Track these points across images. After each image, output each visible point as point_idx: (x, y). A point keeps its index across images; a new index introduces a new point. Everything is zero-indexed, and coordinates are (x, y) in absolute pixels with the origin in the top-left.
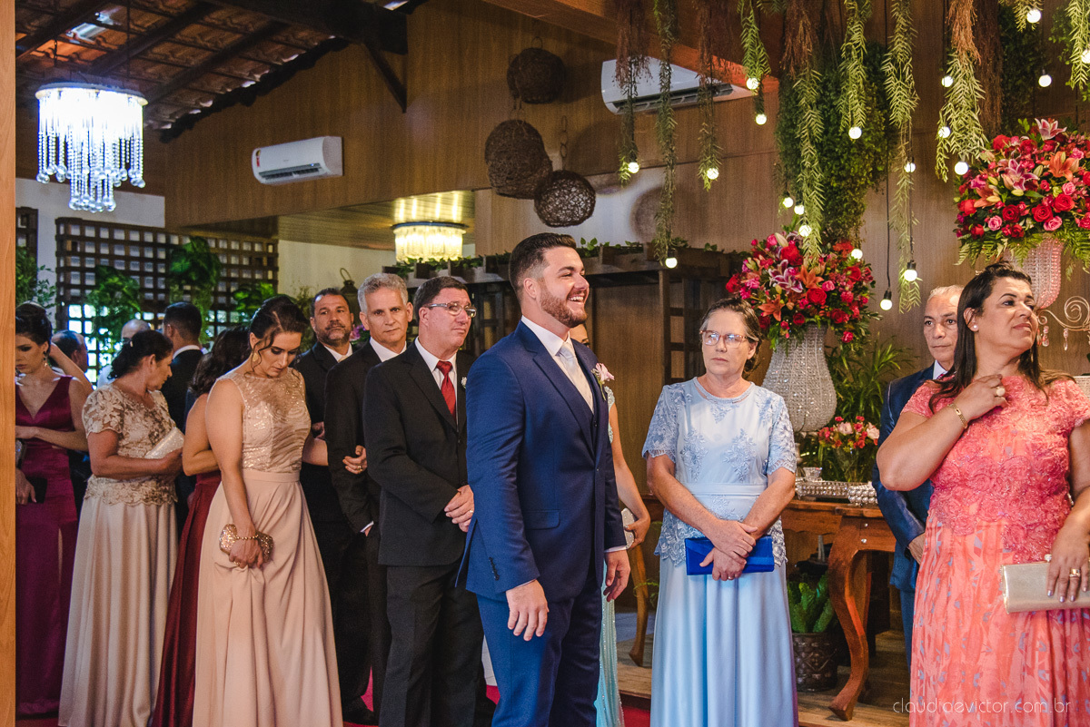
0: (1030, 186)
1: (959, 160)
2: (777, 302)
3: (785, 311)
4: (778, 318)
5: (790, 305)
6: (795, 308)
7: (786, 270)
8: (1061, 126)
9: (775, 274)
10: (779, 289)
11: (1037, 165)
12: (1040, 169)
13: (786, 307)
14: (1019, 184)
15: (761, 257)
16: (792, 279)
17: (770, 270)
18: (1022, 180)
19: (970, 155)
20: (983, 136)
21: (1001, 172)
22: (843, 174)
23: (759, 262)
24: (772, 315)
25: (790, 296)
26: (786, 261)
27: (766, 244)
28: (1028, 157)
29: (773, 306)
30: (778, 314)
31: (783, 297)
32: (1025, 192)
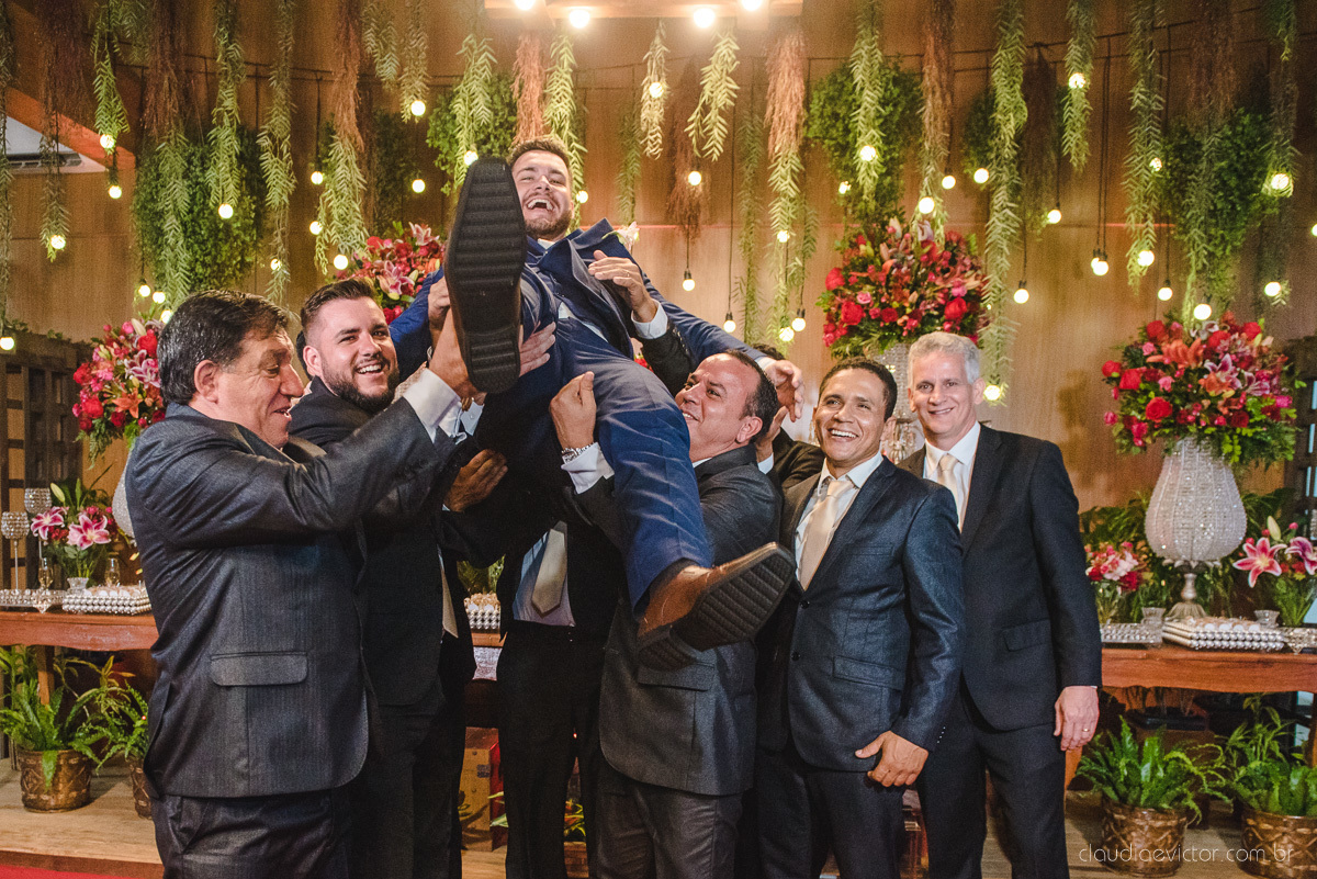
0: (405, 290)
1: (339, 252)
2: (134, 397)
3: (143, 408)
4: (135, 415)
5: (149, 401)
6: (154, 404)
7: (144, 362)
8: (434, 234)
9: (132, 365)
10: (134, 380)
11: (412, 270)
12: (414, 274)
13: (143, 403)
14: (395, 287)
15: (115, 345)
16: (151, 372)
17: (126, 361)
18: (397, 284)
19: (351, 248)
20: (365, 229)
21: (378, 273)
22: (208, 259)
23: (112, 351)
24: (128, 411)
25: (149, 390)
26: (144, 351)
27: (120, 332)
28: (404, 259)
29: (129, 401)
30: (135, 410)
31: (141, 392)
32: (400, 296)
